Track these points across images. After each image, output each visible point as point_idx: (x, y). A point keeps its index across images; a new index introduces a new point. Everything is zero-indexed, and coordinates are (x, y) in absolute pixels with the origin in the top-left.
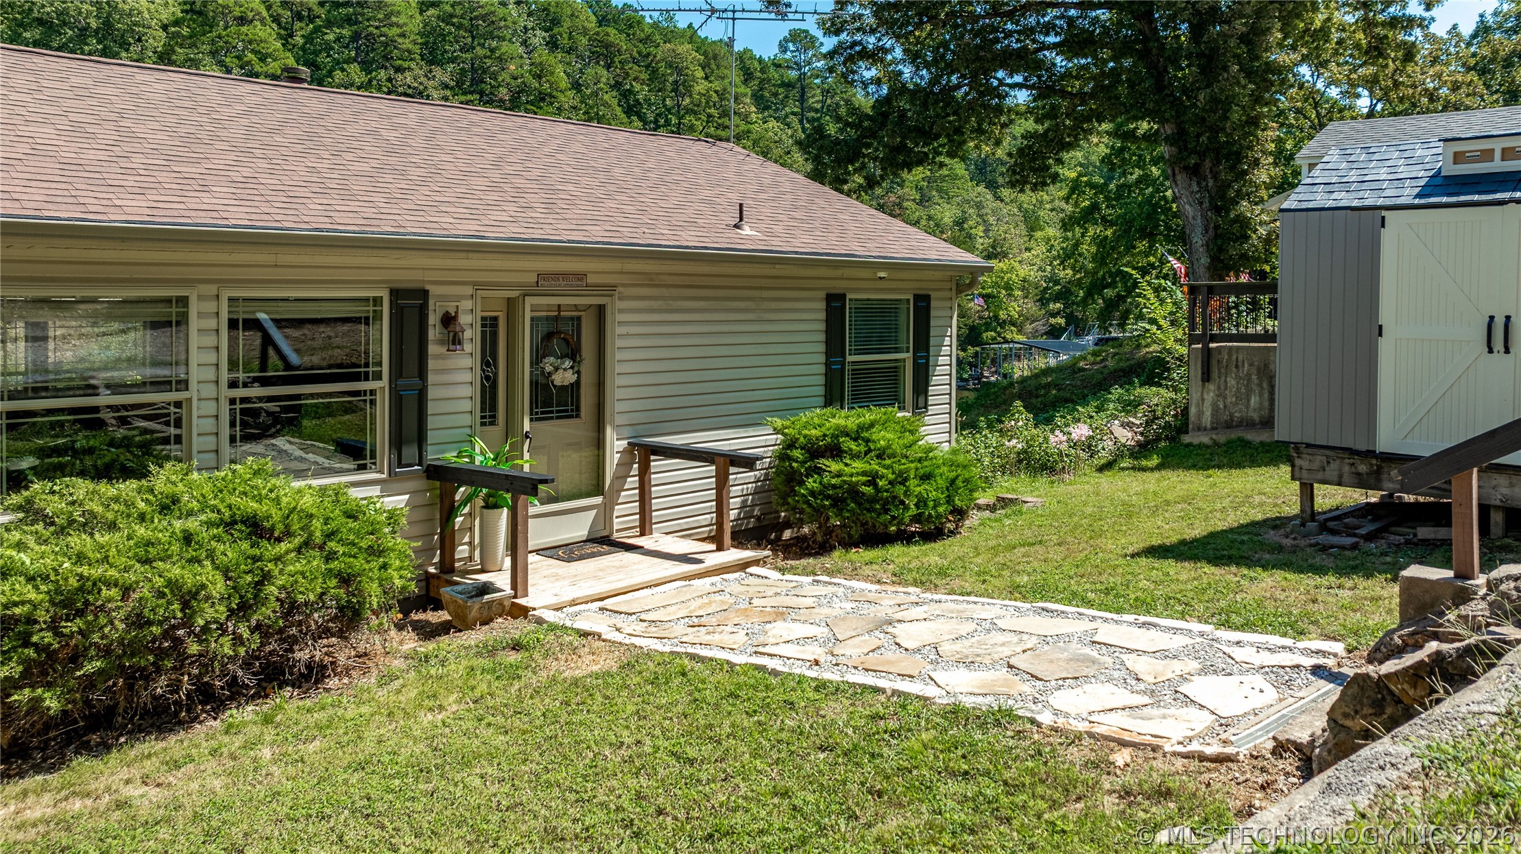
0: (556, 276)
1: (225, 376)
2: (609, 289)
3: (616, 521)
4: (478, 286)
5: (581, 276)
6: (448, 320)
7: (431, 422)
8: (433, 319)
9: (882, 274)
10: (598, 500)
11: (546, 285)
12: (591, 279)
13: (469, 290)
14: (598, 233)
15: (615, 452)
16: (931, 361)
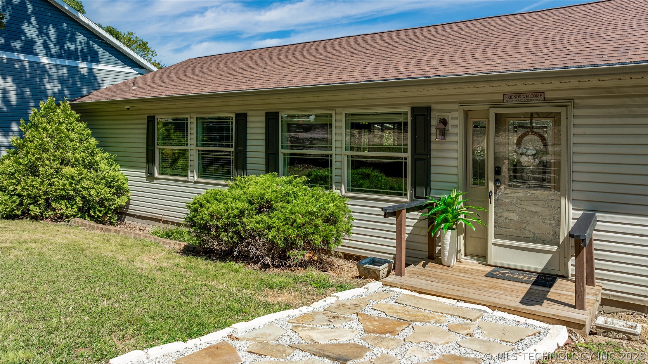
0: (518, 94)
1: (344, 146)
2: (565, 101)
3: (571, 268)
4: (462, 103)
5: (541, 94)
6: (444, 122)
7: (433, 177)
8: (434, 122)
10: (554, 248)
11: (509, 101)
12: (548, 95)
13: (456, 106)
14: (551, 63)
15: (571, 218)
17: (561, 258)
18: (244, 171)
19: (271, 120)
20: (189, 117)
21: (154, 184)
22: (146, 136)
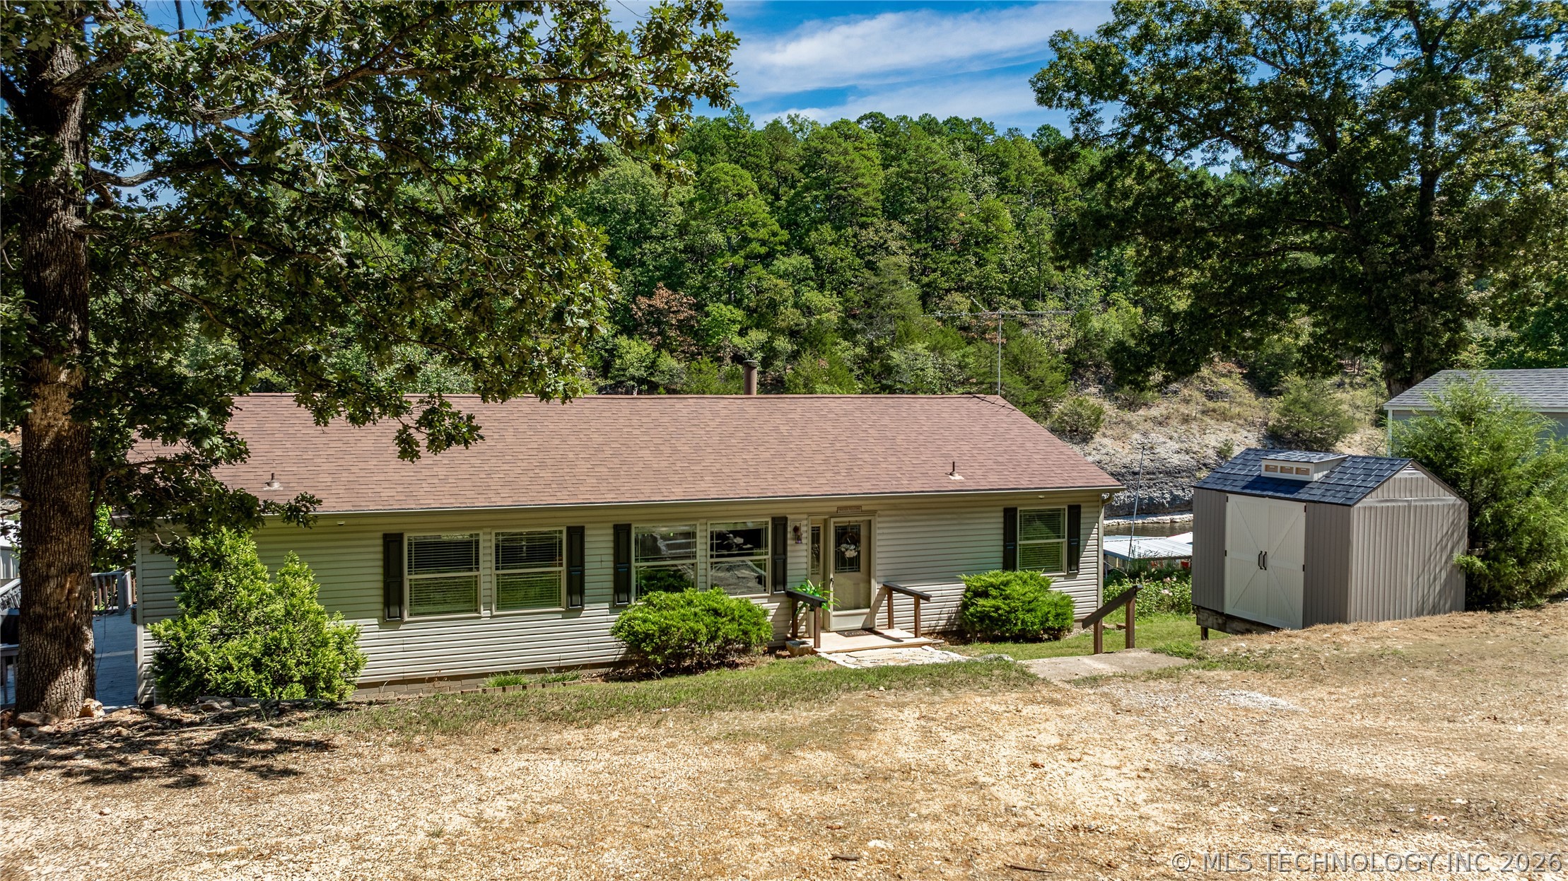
0: (846, 508)
1: (709, 553)
2: (873, 513)
3: (876, 621)
4: (810, 514)
5: (859, 507)
6: (796, 529)
7: (789, 573)
8: (790, 529)
9: (1041, 496)
10: (867, 610)
11: (841, 512)
12: (862, 508)
13: (806, 517)
14: (866, 488)
15: (876, 588)
16: (1082, 543)
17: (871, 616)
18: (581, 592)
19: (621, 532)
20: (481, 532)
21: (403, 630)
22: (381, 563)
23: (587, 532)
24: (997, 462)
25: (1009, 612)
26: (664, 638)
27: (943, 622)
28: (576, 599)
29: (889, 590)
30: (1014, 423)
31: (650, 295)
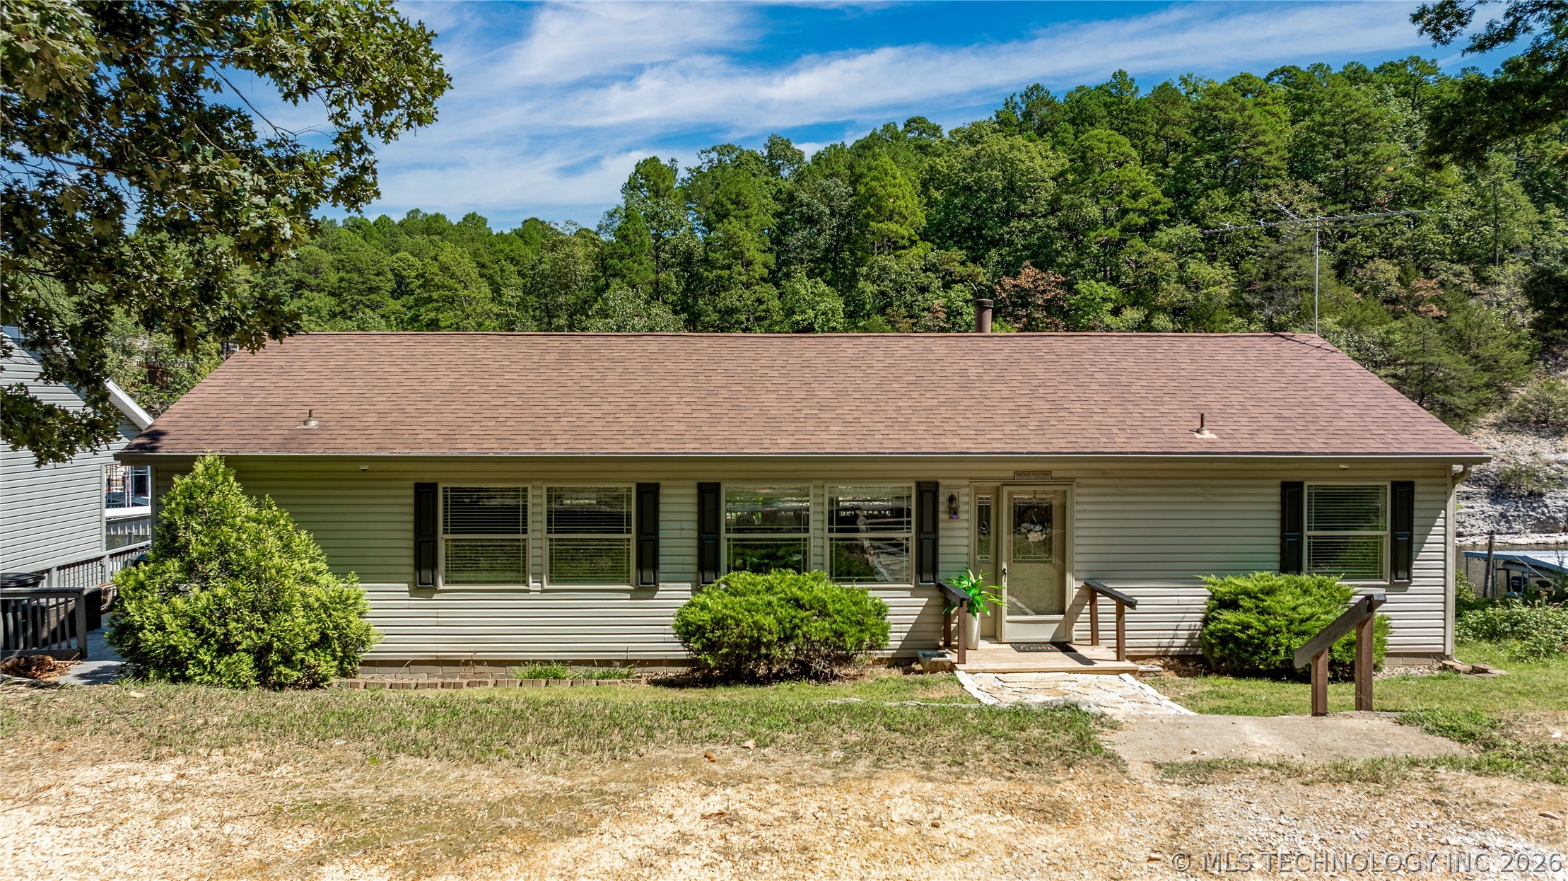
0: (1028, 473)
1: (826, 526)
2: (1070, 481)
3: (1074, 633)
4: (972, 479)
5: (1048, 472)
6: (952, 499)
7: (941, 558)
8: (943, 499)
9: (1343, 466)
10: (1061, 617)
11: (1020, 479)
12: (1055, 474)
13: (966, 482)
14: (1059, 445)
15: (1074, 587)
16: (1416, 539)
17: (1067, 625)
18: (655, 566)
19: (708, 495)
20: (529, 486)
21: (437, 600)
22: (412, 518)
23: (663, 491)
24: (1279, 417)
25: (1266, 634)
26: (718, 633)
27: (1182, 642)
28: (648, 575)
29: (1091, 593)
30: (1328, 368)
31: (1016, 275)
